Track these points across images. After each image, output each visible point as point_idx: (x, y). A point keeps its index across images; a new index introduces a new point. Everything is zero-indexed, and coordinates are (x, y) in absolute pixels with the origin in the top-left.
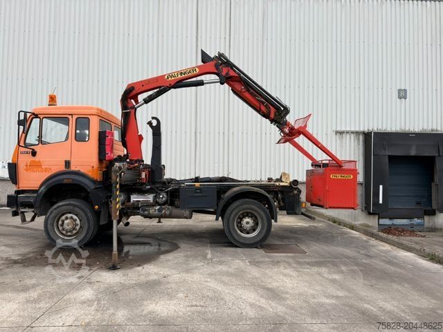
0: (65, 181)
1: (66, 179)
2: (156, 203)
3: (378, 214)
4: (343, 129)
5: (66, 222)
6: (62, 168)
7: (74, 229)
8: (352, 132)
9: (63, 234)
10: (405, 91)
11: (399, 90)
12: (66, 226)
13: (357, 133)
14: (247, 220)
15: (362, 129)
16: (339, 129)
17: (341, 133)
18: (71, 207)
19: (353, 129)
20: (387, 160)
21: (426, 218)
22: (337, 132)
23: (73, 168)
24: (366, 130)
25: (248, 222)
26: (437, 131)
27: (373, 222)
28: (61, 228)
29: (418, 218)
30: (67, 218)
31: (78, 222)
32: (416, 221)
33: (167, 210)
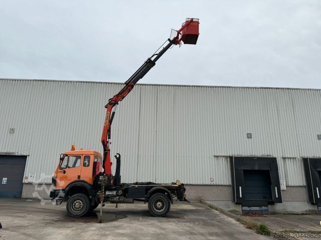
0: (78, 185)
1: (79, 184)
2: (117, 195)
3: (241, 204)
4: (218, 155)
5: (77, 204)
6: (76, 179)
7: (80, 207)
8: (224, 156)
9: (74, 210)
10: (251, 134)
11: (248, 134)
12: (76, 206)
13: (226, 157)
14: (159, 203)
15: (228, 155)
16: (216, 155)
17: (217, 157)
18: (79, 197)
19: (223, 155)
20: (243, 172)
21: (269, 206)
22: (215, 156)
23: (81, 179)
24: (231, 155)
25: (159, 204)
26: (270, 156)
27: (239, 208)
28: (74, 207)
29: (265, 206)
30: (77, 202)
31: (82, 204)
32: (264, 208)
33: (122, 199)
